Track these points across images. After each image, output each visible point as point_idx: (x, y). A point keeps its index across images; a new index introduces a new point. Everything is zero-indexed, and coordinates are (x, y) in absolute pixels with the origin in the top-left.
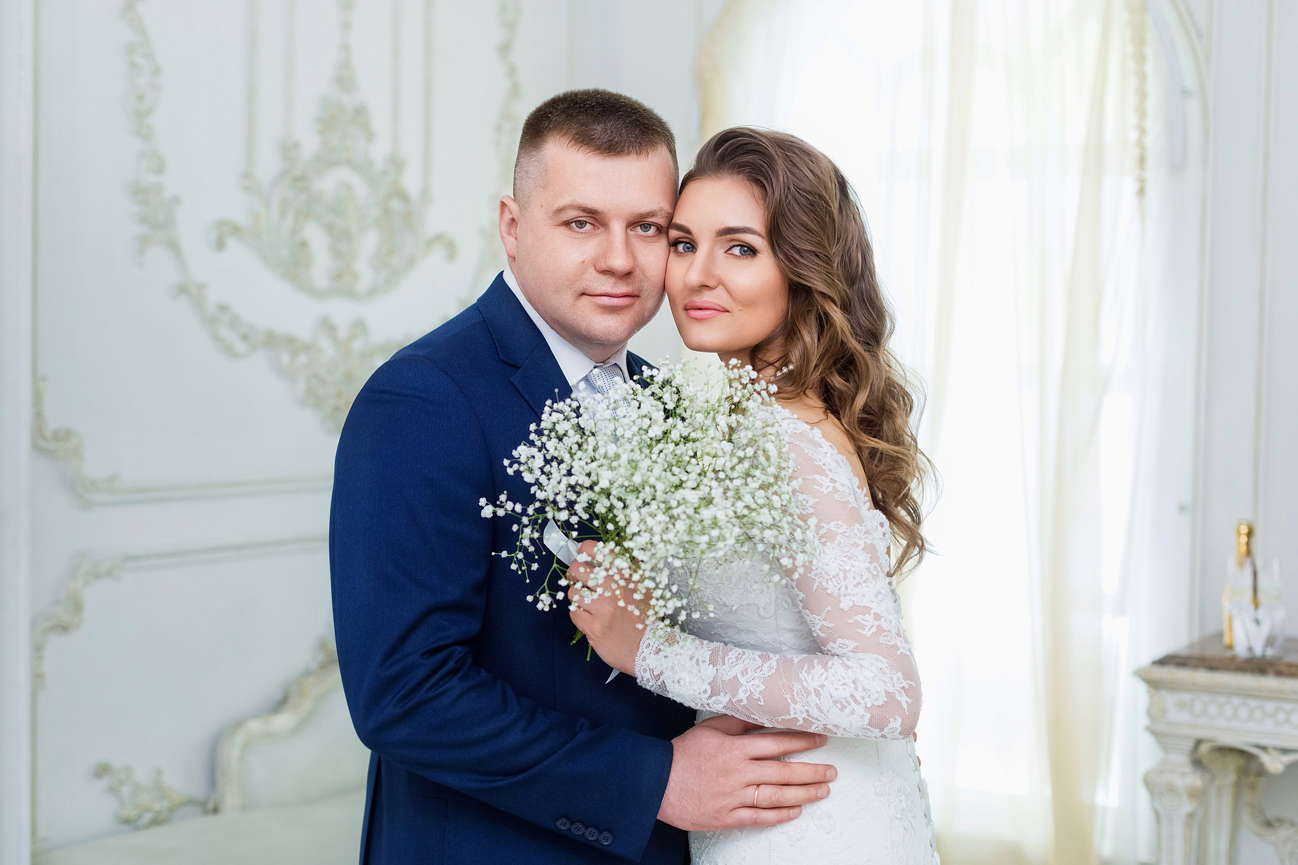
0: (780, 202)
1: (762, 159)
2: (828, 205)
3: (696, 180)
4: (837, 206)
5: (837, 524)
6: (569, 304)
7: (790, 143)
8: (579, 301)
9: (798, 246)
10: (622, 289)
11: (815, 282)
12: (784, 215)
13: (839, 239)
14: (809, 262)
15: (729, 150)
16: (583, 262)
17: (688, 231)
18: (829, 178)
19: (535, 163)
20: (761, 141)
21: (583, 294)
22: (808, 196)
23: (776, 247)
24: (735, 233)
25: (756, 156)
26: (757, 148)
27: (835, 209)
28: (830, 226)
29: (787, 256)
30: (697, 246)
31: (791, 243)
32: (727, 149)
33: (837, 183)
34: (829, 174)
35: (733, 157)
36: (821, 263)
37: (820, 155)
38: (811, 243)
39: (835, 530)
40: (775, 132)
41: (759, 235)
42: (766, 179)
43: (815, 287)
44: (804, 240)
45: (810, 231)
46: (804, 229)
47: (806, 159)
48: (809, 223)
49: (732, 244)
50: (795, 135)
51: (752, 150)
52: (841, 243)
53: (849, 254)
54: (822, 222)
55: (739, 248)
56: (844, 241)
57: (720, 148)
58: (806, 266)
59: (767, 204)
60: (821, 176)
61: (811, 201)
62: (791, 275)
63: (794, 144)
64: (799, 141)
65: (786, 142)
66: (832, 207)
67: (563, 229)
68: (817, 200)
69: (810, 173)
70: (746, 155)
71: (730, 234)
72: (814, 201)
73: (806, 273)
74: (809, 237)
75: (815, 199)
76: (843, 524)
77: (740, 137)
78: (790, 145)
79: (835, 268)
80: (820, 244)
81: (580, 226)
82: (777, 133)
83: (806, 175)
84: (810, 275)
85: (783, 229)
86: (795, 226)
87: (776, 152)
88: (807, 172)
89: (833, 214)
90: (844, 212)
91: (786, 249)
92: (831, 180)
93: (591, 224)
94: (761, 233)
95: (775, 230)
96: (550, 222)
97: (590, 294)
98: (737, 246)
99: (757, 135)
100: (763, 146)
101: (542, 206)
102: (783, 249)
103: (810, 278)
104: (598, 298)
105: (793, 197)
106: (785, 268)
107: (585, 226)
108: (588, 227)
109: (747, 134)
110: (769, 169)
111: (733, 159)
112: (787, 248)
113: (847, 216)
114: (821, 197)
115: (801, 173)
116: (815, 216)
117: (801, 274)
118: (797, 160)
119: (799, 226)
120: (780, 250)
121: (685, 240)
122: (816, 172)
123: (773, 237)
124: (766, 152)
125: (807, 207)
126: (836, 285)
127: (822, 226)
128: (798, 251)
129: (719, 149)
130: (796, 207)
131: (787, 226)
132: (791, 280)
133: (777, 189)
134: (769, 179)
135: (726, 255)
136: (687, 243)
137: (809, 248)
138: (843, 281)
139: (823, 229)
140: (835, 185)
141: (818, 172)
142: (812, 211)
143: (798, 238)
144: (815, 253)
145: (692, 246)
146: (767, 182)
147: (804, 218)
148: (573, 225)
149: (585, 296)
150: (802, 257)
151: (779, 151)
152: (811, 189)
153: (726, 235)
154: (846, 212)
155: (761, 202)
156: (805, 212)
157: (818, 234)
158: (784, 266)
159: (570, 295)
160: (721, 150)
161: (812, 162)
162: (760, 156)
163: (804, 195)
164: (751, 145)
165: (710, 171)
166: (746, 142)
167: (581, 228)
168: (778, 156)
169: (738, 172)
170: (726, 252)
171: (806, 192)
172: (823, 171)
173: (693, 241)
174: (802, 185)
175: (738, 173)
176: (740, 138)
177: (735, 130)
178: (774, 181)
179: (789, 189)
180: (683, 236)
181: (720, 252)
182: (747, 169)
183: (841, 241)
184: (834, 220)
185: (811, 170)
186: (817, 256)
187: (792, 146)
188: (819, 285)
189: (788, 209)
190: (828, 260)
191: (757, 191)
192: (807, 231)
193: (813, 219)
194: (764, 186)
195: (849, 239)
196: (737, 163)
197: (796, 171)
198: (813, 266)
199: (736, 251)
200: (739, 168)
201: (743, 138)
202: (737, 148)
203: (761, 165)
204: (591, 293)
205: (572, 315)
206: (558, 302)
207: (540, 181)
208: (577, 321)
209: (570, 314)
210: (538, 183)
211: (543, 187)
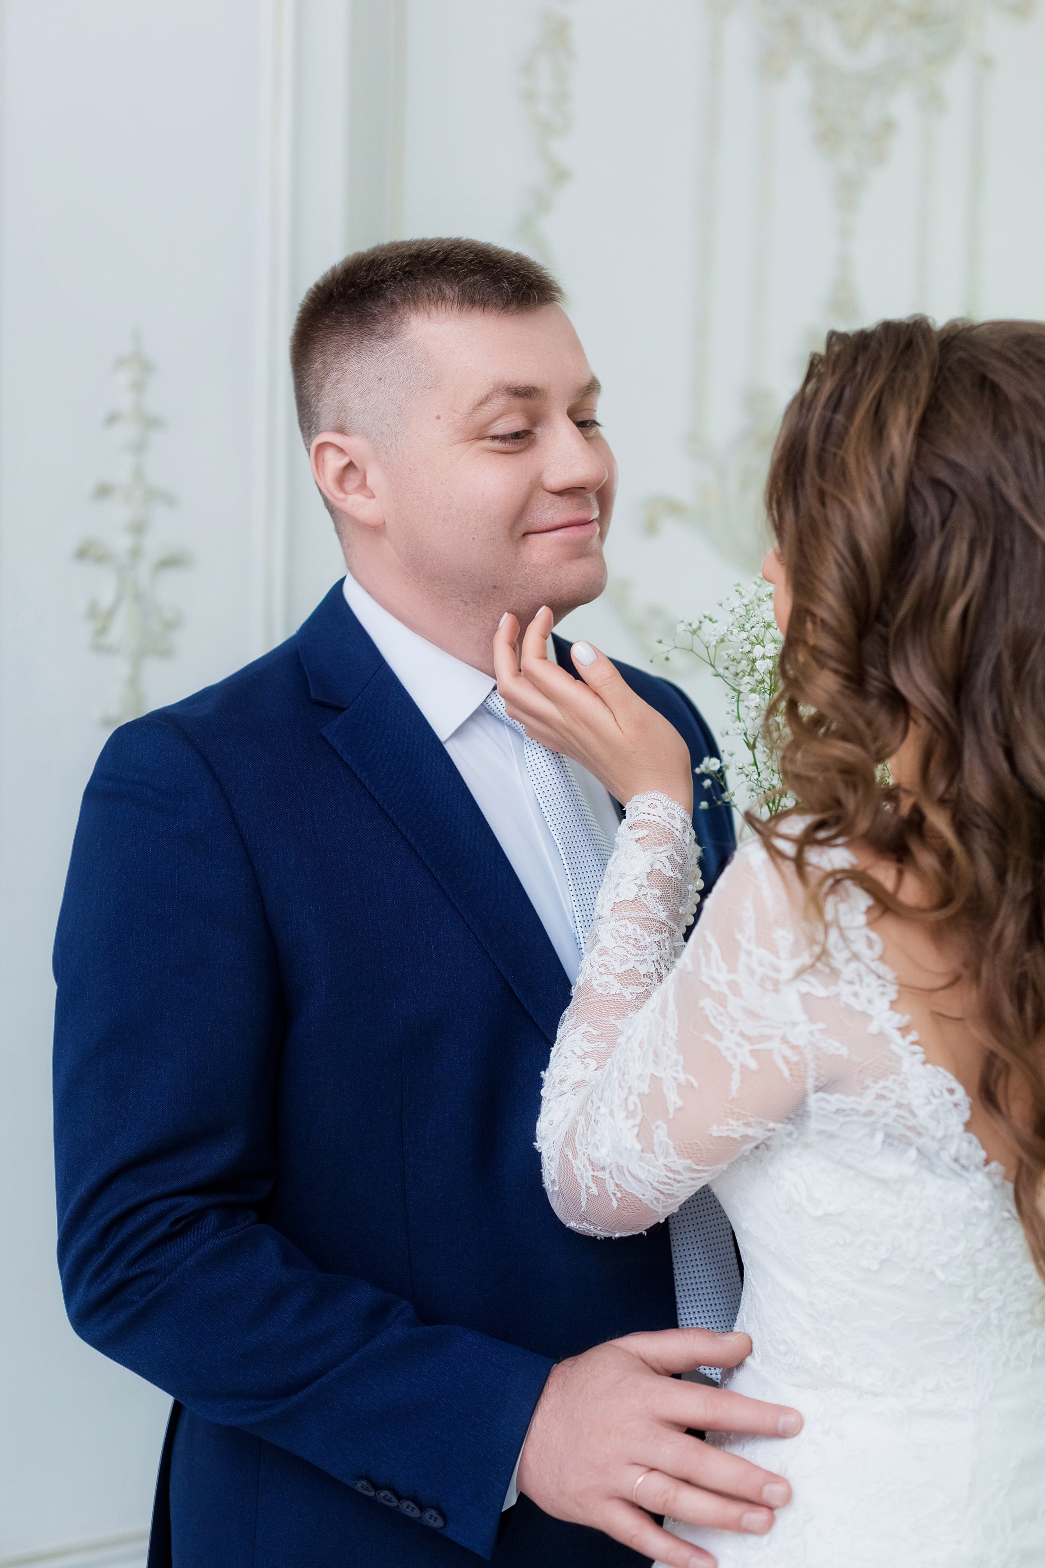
97: (546, 529)
149: (531, 537)
205: (520, 569)
206: (496, 557)
207: (419, 381)
208: (532, 576)
209: (517, 568)
210: (415, 385)
211: (429, 386)
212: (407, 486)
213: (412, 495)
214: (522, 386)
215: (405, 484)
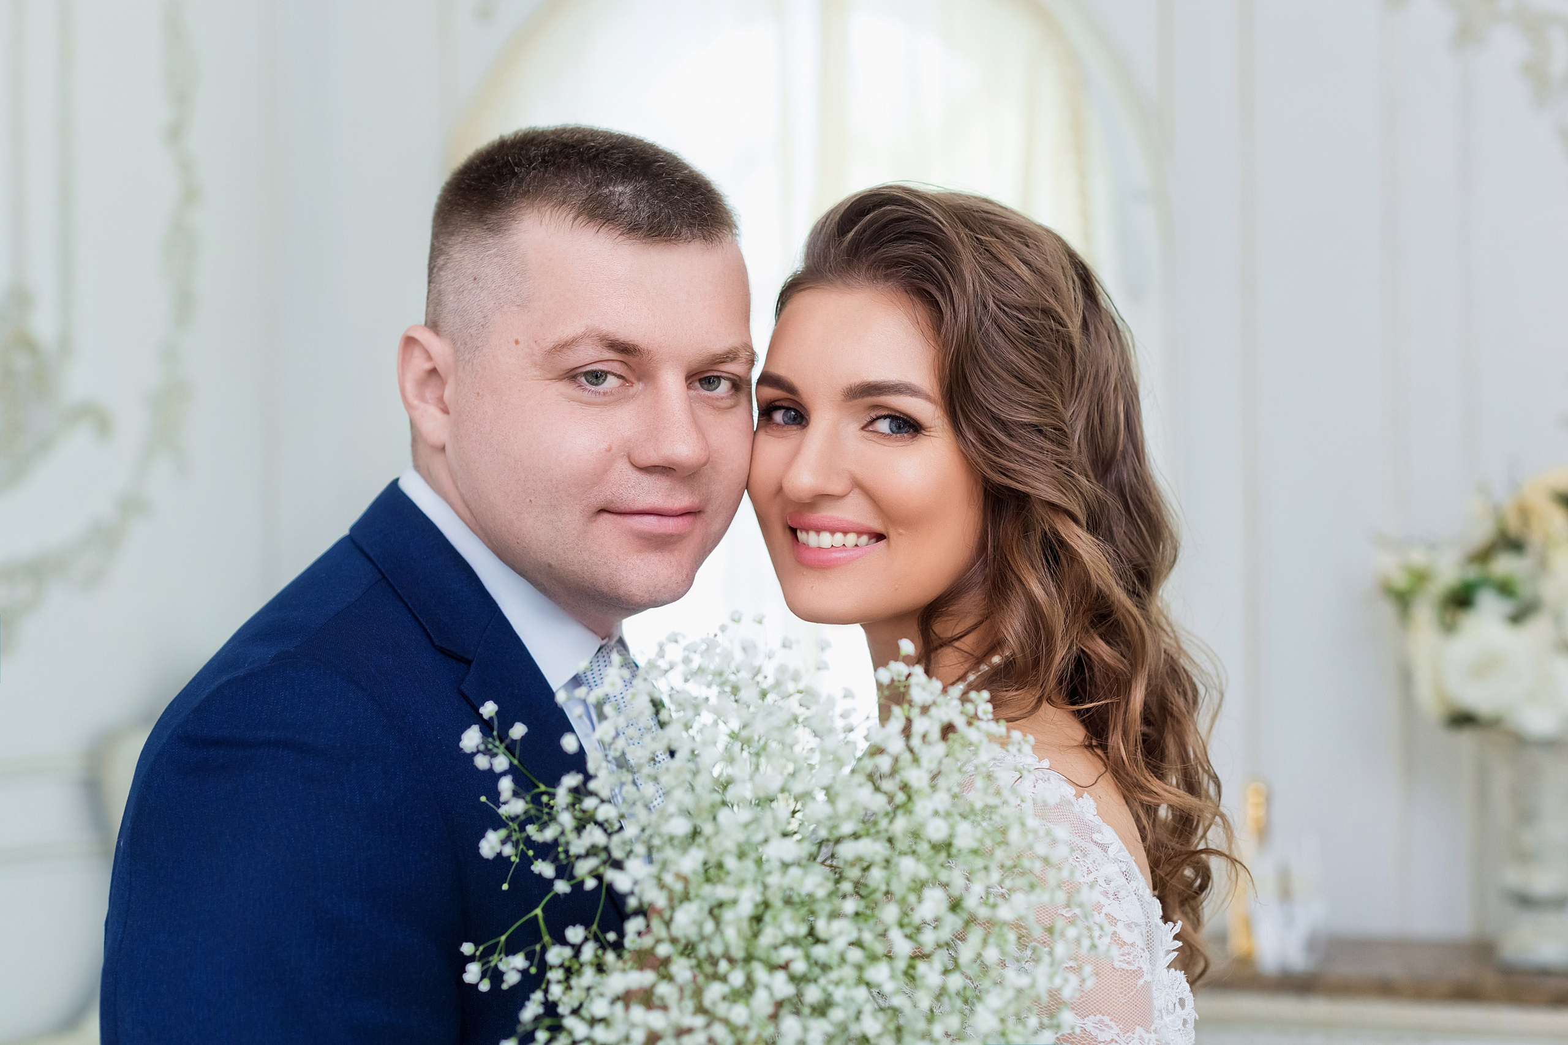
0: (967, 332)
1: (933, 250)
2: (1060, 324)
3: (804, 289)
4: (1078, 321)
5: (1101, 1021)
6: (575, 532)
7: (984, 215)
8: (594, 524)
9: (1003, 416)
10: (682, 500)
11: (1037, 484)
12: (975, 357)
13: (1081, 382)
14: (1023, 445)
15: (868, 232)
16: (609, 450)
17: (790, 389)
18: (1061, 270)
19: (496, 260)
20: (928, 213)
21: (602, 511)
22: (1021, 316)
23: (961, 416)
24: (880, 394)
25: (918, 245)
26: (921, 228)
27: (1074, 327)
28: (1065, 365)
29: (982, 435)
30: (808, 415)
31: (991, 411)
32: (864, 231)
33: (1076, 278)
34: (1061, 264)
35: (876, 245)
36: (1048, 445)
37: (1040, 231)
38: (1028, 408)
39: (1095, 1032)
40: (954, 194)
41: (928, 398)
42: (940, 289)
43: (1037, 492)
44: (1016, 402)
45: (1027, 385)
46: (1014, 381)
47: (1016, 243)
48: (1023, 365)
49: (873, 415)
50: (992, 197)
51: (913, 233)
52: (1087, 388)
53: (1100, 407)
54: (1050, 361)
55: (888, 421)
56: (1092, 380)
57: (852, 229)
58: (1018, 453)
59: (943, 336)
60: (1046, 269)
61: (1027, 325)
62: (988, 471)
63: (992, 217)
64: (999, 209)
65: (976, 214)
66: (1069, 325)
67: (564, 387)
68: (1040, 320)
69: (1023, 267)
70: (899, 243)
71: (870, 395)
72: (1035, 325)
73: (1017, 467)
74: (1025, 398)
75: (1036, 321)
76: (1112, 1024)
77: (887, 204)
78: (984, 219)
79: (1075, 450)
80: (1046, 407)
81: (594, 380)
82: (959, 195)
83: (1016, 274)
84: (1027, 469)
85: (975, 382)
86: (997, 375)
87: (958, 234)
88: (1019, 267)
89: (1070, 337)
90: (1092, 329)
91: (981, 422)
92: (1064, 275)
93: (620, 377)
94: (931, 394)
95: (959, 387)
96: (535, 373)
97: (619, 511)
98: (885, 417)
99: (922, 202)
100: (933, 224)
101: (517, 342)
102: (975, 423)
103: (1025, 475)
104: (637, 518)
105: (995, 321)
106: (979, 460)
107: (604, 380)
108: (611, 382)
109: (902, 199)
110: (945, 271)
111: (876, 250)
112: (979, 419)
113: (1097, 332)
114: (1047, 312)
115: (1008, 271)
116: (1035, 353)
117: (1008, 469)
118: (998, 247)
119: (1005, 375)
120: (968, 425)
121: (785, 404)
122: (1036, 262)
123: (956, 400)
124: (939, 236)
125: (1021, 338)
126: (1077, 485)
127: (1049, 365)
128: (1003, 425)
129: (849, 232)
130: (999, 339)
131: (982, 377)
132: (986, 480)
133: (961, 308)
134: (946, 289)
135: (863, 433)
136: (788, 409)
137: (1027, 417)
138: (1090, 473)
139: (1051, 373)
140: (1074, 282)
141: (1039, 263)
142: (1030, 344)
143: (1004, 400)
144: (1036, 426)
145: (799, 417)
146: (942, 295)
147: (1014, 357)
148: (583, 379)
149: (606, 516)
150: (1010, 436)
151: (964, 232)
152: (1028, 301)
153: (863, 397)
154: (1096, 328)
155: (930, 333)
156: (1017, 348)
157: (1043, 387)
158: (975, 455)
159: (578, 513)
160: (852, 233)
161: (1028, 246)
162: (928, 243)
163: (1014, 315)
164: (908, 222)
165: (832, 274)
166: (899, 214)
167: (596, 385)
168: (962, 243)
169: (885, 275)
170: (863, 428)
171: (1018, 309)
172: (1049, 258)
173: (801, 404)
174: (1010, 296)
175: (887, 277)
176: (888, 208)
177: (877, 192)
178: (956, 291)
179: (985, 306)
180: (786, 397)
181: (851, 429)
182: (905, 270)
183: (1085, 385)
184: (1072, 347)
185: (1026, 263)
186: (1040, 431)
187: (989, 221)
188: (1043, 489)
189: (984, 344)
190: (1060, 436)
191: (921, 312)
192: (1019, 384)
193: (1033, 359)
194: (937, 302)
195: (1101, 374)
196: (883, 259)
197: (998, 270)
198: (1032, 453)
199: (884, 426)
200: (887, 267)
201: (894, 207)
202: (884, 226)
203: (930, 263)
204: (623, 507)
205: (579, 552)
206: (554, 529)
207: (510, 293)
208: (590, 565)
209: (575, 551)
210: (505, 297)
211: (518, 304)
212: (469, 413)
213: (472, 425)
214: (621, 340)
215: (468, 409)
